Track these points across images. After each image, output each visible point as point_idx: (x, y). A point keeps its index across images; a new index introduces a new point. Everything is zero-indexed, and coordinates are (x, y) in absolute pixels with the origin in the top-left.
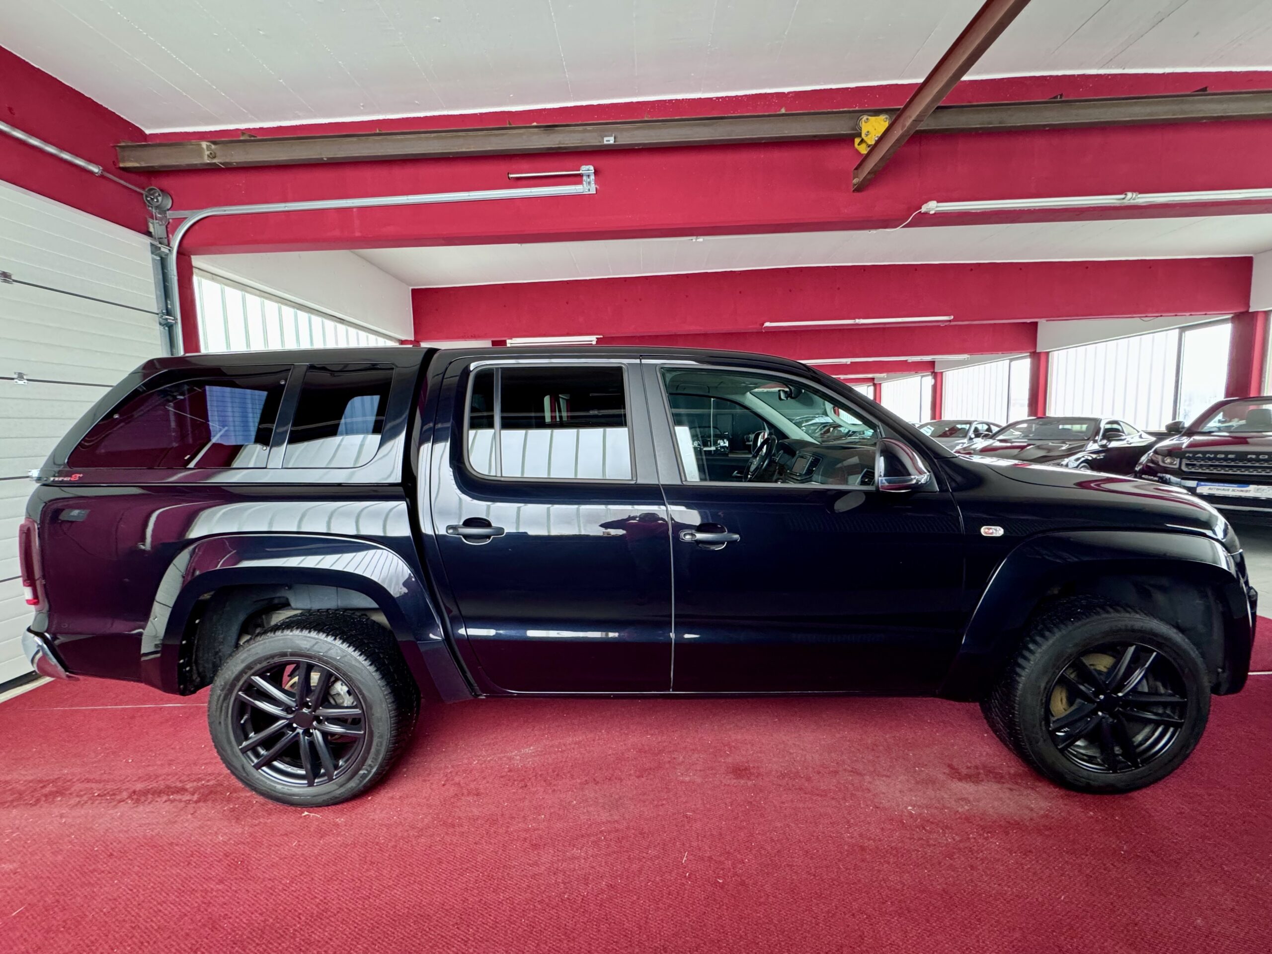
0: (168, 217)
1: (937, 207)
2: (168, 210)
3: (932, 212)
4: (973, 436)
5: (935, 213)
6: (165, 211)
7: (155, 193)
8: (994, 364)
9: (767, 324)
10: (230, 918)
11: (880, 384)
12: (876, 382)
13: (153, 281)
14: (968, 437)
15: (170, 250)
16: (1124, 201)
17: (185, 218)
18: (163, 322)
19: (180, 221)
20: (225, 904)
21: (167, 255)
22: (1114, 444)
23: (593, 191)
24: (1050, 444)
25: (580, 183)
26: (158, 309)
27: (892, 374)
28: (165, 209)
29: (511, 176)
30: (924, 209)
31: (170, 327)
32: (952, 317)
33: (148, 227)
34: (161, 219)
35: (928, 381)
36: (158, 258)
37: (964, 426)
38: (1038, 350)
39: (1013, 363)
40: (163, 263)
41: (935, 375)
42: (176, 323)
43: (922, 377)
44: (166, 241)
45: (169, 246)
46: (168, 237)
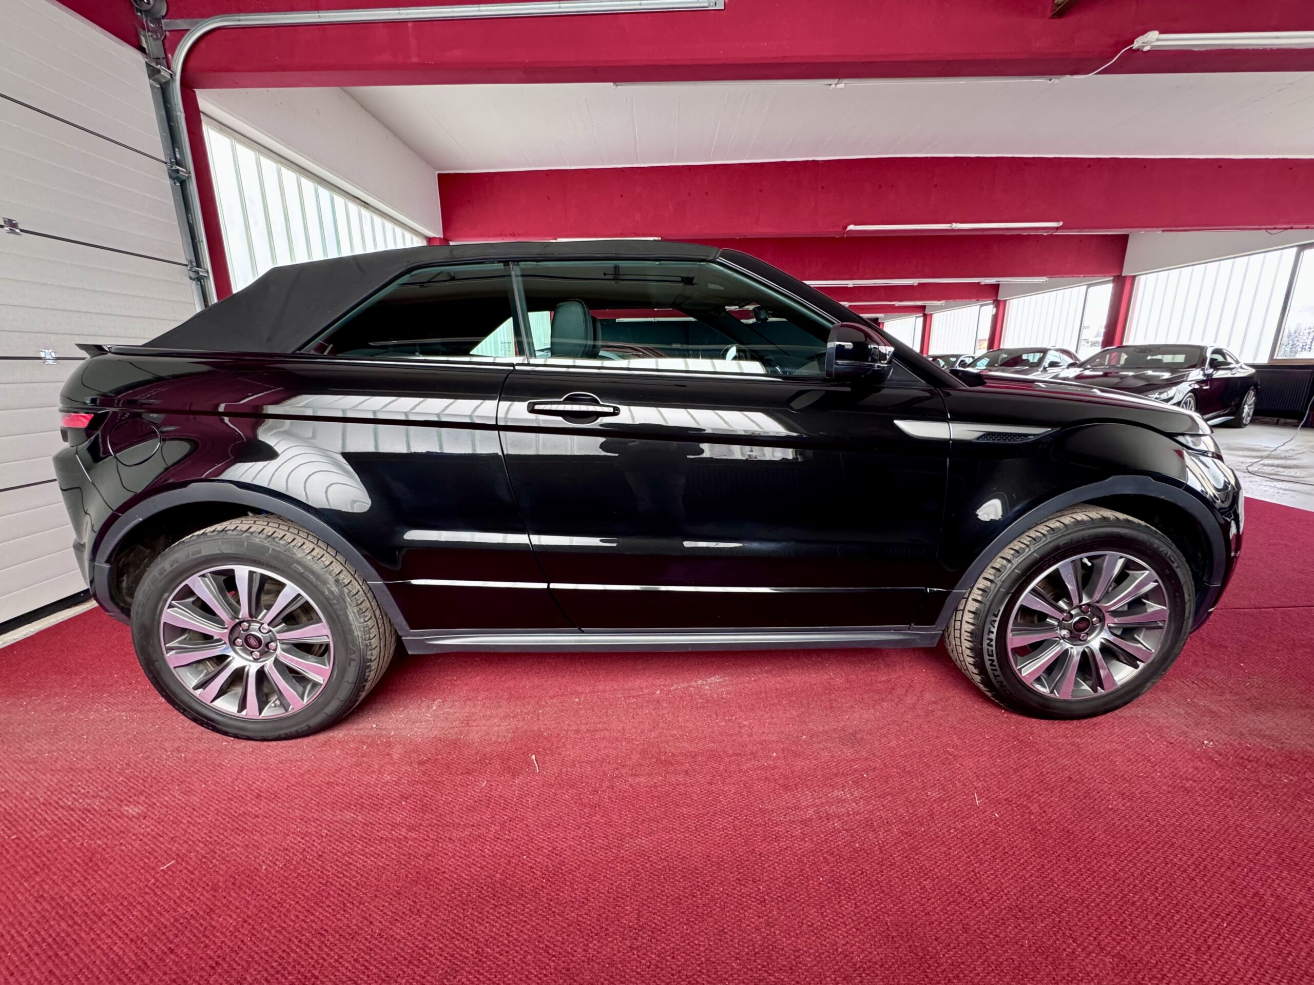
0: (164, 29)
1: (1158, 40)
2: (164, 17)
3: (1146, 49)
5: (1148, 51)
6: (160, 19)
8: (1068, 291)
9: (851, 227)
10: (444, 872)
11: (931, 315)
12: (926, 312)
13: (155, 117)
15: (171, 75)
17: (187, 30)
18: (175, 175)
19: (181, 34)
20: (430, 855)
21: (168, 83)
22: (1220, 374)
23: (721, 6)
26: (166, 158)
27: (952, 302)
28: (159, 16)
30: (1137, 44)
31: (183, 183)
32: (1061, 223)
33: (139, 41)
34: (154, 31)
36: (158, 86)
38: (1123, 274)
39: (1092, 290)
40: (164, 91)
41: (997, 303)
42: (189, 177)
43: (981, 306)
44: (164, 61)
45: (169, 68)
46: (166, 57)
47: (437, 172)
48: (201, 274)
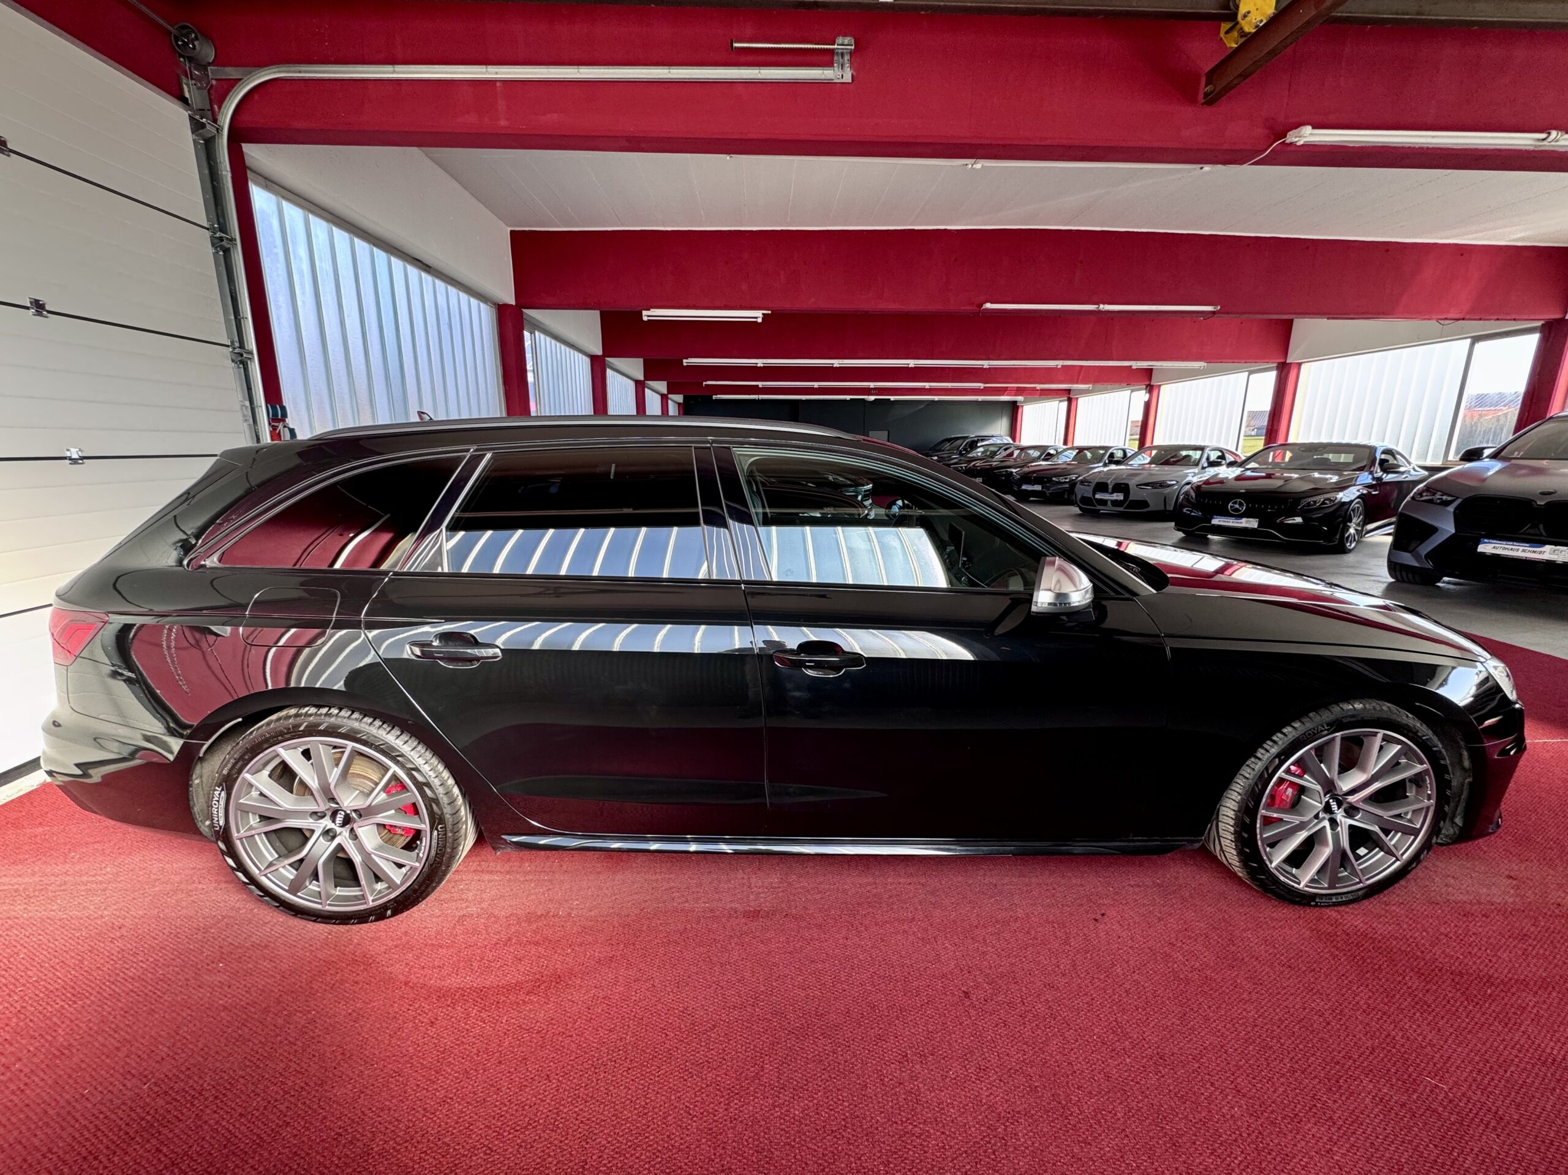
0: (211, 77)
1: (1311, 134)
2: (210, 64)
3: (1301, 143)
4: (1206, 465)
5: (1302, 146)
6: (206, 66)
7: (190, 33)
8: (1227, 377)
9: (988, 306)
11: (1077, 399)
12: (1071, 396)
13: (198, 177)
14: (1200, 466)
15: (217, 129)
16: (1545, 143)
17: (240, 80)
18: (218, 243)
19: (232, 84)
21: (213, 138)
23: (848, 78)
24: (1316, 475)
25: (829, 64)
26: (209, 220)
27: (1099, 386)
28: (205, 63)
29: (736, 45)
30: (1290, 138)
31: (226, 250)
32: (1217, 308)
33: (182, 90)
34: (198, 79)
35: (1142, 396)
36: (202, 142)
37: (1191, 453)
39: (1254, 376)
40: (209, 150)
41: (1150, 389)
42: (234, 246)
43: (1133, 391)
44: (210, 113)
45: (215, 122)
46: (212, 110)
47: (509, 229)
48: (244, 356)
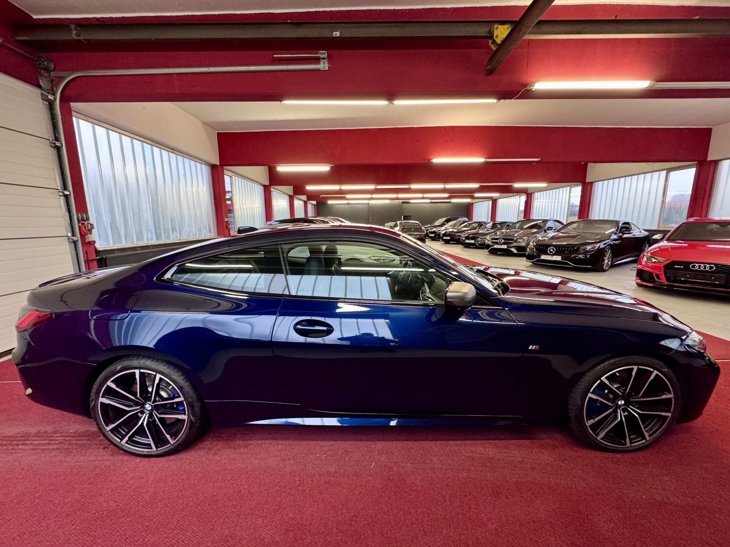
0: (52, 76)
2: (52, 71)
3: (534, 90)
7: (42, 59)
8: (562, 189)
9: (434, 160)
11: (497, 201)
12: (494, 199)
13: (44, 118)
15: (55, 98)
17: (64, 77)
18: (53, 145)
21: (53, 101)
22: (625, 236)
23: (326, 68)
25: (319, 63)
26: (49, 137)
29: (274, 56)
30: (528, 88)
31: (58, 149)
32: (540, 159)
33: (39, 83)
34: (47, 77)
35: (523, 198)
36: (47, 103)
38: (587, 181)
39: (573, 189)
40: (51, 105)
41: (527, 196)
42: (62, 146)
43: (519, 197)
44: (51, 92)
45: (54, 95)
46: (53, 89)
47: (217, 132)
48: (66, 193)
